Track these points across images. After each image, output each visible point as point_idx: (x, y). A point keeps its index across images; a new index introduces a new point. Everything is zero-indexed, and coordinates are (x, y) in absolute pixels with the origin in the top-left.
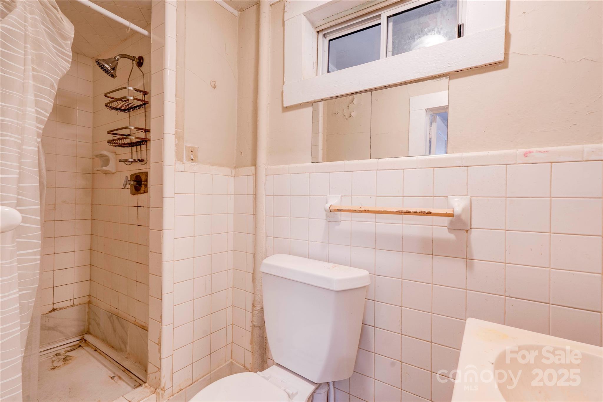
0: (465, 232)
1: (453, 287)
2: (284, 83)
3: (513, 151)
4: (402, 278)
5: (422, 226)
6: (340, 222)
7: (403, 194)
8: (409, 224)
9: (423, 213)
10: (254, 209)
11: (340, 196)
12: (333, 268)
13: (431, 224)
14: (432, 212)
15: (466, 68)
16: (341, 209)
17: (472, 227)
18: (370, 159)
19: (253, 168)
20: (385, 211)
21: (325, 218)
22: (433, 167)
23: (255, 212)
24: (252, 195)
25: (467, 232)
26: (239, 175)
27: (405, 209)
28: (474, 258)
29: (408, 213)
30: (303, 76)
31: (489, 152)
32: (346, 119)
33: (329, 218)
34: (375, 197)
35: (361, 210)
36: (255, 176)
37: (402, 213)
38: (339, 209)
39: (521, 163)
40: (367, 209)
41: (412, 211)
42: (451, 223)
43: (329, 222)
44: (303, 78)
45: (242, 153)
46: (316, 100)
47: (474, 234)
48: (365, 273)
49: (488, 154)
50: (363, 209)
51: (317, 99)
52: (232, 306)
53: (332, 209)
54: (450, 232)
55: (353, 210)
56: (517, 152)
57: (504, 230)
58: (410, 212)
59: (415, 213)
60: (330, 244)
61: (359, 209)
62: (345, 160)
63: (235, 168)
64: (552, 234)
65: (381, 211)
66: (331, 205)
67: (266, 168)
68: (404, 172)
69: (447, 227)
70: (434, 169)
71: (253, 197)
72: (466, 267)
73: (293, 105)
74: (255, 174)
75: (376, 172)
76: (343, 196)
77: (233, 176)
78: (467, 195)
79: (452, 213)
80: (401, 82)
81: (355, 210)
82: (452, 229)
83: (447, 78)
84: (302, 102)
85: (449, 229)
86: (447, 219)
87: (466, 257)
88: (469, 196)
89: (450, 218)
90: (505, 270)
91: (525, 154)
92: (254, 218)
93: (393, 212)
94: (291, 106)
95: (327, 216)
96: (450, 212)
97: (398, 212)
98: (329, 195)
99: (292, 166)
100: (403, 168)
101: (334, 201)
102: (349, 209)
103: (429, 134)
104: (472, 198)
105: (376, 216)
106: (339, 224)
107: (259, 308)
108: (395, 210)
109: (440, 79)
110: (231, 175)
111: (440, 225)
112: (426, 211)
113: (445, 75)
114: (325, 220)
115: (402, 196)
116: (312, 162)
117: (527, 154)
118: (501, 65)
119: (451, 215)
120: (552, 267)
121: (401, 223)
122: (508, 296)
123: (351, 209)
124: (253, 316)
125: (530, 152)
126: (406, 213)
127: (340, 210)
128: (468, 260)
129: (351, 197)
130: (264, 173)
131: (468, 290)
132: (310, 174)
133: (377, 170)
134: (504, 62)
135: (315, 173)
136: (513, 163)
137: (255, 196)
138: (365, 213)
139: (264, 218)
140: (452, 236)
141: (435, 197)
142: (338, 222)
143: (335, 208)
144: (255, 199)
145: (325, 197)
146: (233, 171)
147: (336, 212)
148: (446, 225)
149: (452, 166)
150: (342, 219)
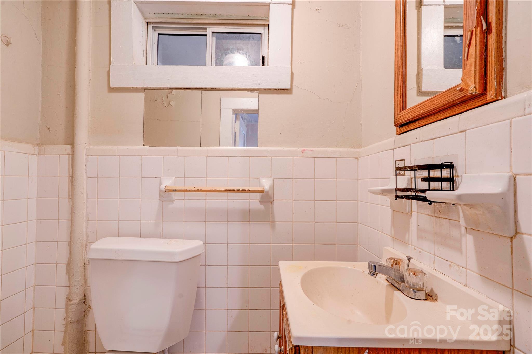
0: (270, 203)
1: (263, 244)
2: (110, 63)
3: (296, 148)
4: (227, 243)
5: (242, 200)
6: (174, 201)
7: (228, 177)
8: (233, 200)
9: (244, 191)
10: (70, 192)
11: (174, 177)
12: (171, 242)
13: (248, 198)
14: (250, 190)
15: (269, 88)
16: (176, 189)
17: (275, 199)
18: (201, 146)
19: (69, 147)
20: (215, 190)
21: (159, 198)
22: (249, 156)
23: (72, 195)
24: (68, 177)
25: (271, 203)
26: (45, 154)
27: (230, 188)
28: (276, 221)
29: (233, 191)
30: (134, 62)
31: (284, 148)
32: (166, 107)
33: (163, 197)
34: (206, 178)
35: (194, 190)
36: (71, 156)
37: (229, 191)
38: (174, 189)
39: (301, 156)
40: (200, 189)
41: (236, 190)
42: (262, 197)
43: (162, 201)
44: (134, 63)
45: (49, 128)
46: (148, 87)
47: (276, 204)
48: (200, 243)
49: (283, 149)
50: (197, 189)
51: (150, 87)
52: (32, 309)
53: (167, 190)
54: (261, 204)
55: (188, 190)
56: (299, 149)
57: (292, 200)
58: (235, 190)
59: (238, 191)
60: (164, 221)
61: (193, 189)
62: (179, 146)
63: (38, 145)
64: (315, 201)
65: (213, 190)
66: (166, 186)
67: (88, 147)
68: (228, 158)
69: (259, 200)
70: (250, 158)
71: (69, 179)
72: (270, 227)
73: (122, 87)
74: (71, 153)
75: (206, 157)
76: (176, 178)
77: (36, 155)
78: (271, 177)
79: (264, 190)
80: (226, 88)
81: (190, 190)
82: (262, 202)
83: (258, 92)
84: (134, 86)
85: (260, 202)
86: (258, 195)
87: (271, 221)
88: (272, 178)
89: (261, 194)
90: (293, 227)
91: (302, 151)
92: (69, 202)
93: (222, 190)
94: (119, 87)
95: (160, 196)
96: (262, 189)
97: (226, 190)
98: (163, 177)
99: (121, 148)
100: (228, 156)
101: (168, 183)
102: (184, 189)
103: (234, 129)
104: (274, 179)
105: (206, 194)
106: (173, 203)
107: (77, 301)
108: (223, 189)
109: (253, 92)
110: (33, 153)
111: (255, 199)
112: (246, 189)
113: (256, 90)
114: (159, 200)
115: (227, 177)
116: (143, 146)
117: (303, 151)
118: (289, 91)
119: (262, 192)
120: (315, 221)
121: (227, 199)
122: (295, 243)
123: (186, 189)
124: (67, 313)
125: (305, 150)
126: (232, 191)
127: (175, 191)
128: (272, 222)
129: (184, 178)
130: (85, 153)
131: (272, 244)
132: (142, 157)
133: (207, 156)
134: (290, 90)
135: (148, 156)
136: (296, 156)
137: (72, 178)
138: (198, 192)
139: (85, 201)
140: (262, 207)
141: (251, 178)
142: (172, 201)
143: (170, 189)
144: (72, 182)
145: (158, 178)
146: (37, 149)
147: (170, 193)
148: (258, 199)
149: (262, 156)
150: (175, 199)
